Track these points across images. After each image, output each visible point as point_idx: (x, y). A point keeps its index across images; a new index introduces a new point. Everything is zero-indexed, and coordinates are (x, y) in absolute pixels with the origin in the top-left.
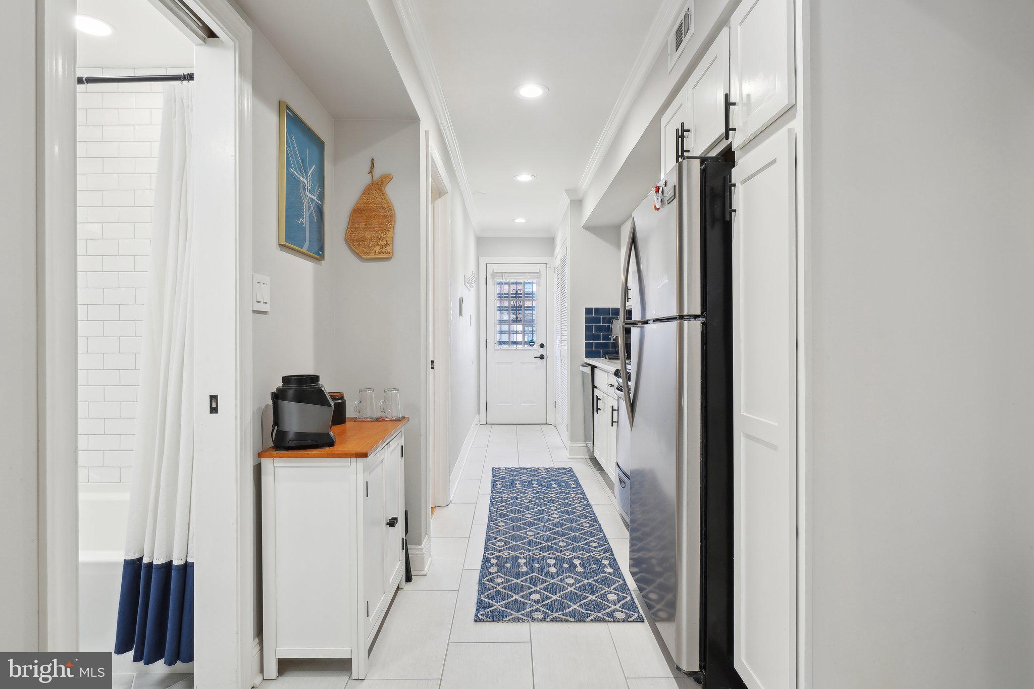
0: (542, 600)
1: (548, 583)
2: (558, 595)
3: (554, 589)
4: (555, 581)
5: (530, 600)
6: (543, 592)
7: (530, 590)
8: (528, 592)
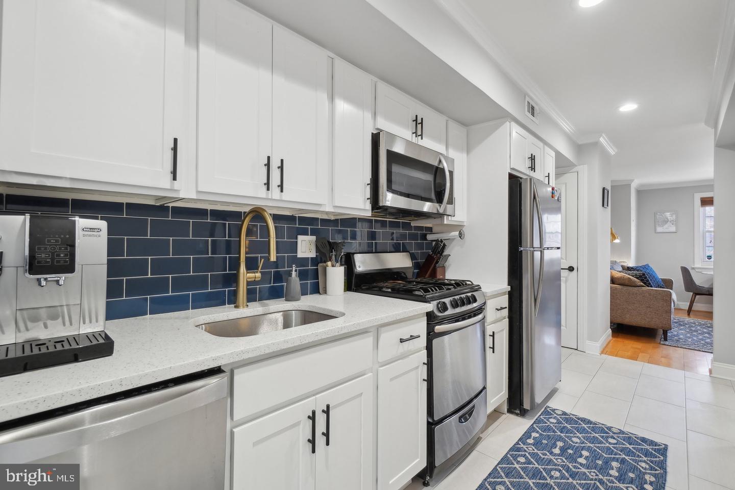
0: (607, 437)
1: (596, 445)
2: (593, 435)
3: (594, 440)
4: (589, 445)
5: (618, 441)
6: (604, 441)
7: (615, 446)
8: (618, 446)
